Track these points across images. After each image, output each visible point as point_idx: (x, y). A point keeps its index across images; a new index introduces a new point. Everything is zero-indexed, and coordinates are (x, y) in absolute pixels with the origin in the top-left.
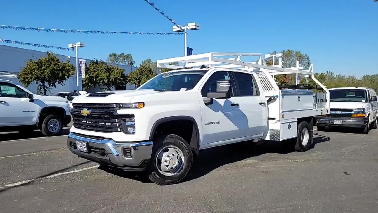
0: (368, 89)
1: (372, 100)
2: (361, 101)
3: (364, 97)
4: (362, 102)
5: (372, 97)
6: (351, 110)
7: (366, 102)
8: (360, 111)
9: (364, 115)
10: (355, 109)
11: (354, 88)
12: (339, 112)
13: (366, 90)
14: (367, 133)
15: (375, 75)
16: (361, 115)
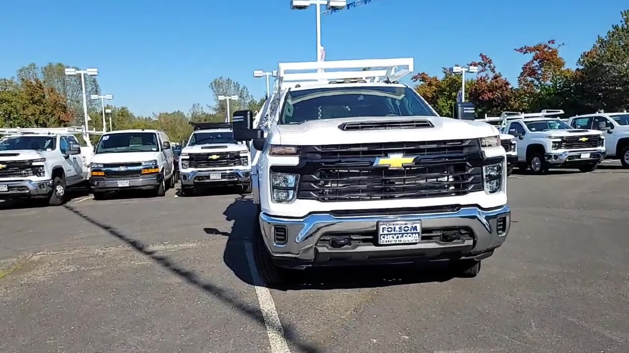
0: (159, 132)
1: (165, 147)
2: (150, 150)
3: (154, 144)
4: (152, 151)
5: (164, 143)
6: (139, 164)
7: (158, 150)
8: (151, 164)
9: (157, 170)
10: (146, 162)
11: (140, 131)
12: (122, 169)
13: (155, 134)
14: (163, 195)
15: (174, 113)
16: (153, 171)
